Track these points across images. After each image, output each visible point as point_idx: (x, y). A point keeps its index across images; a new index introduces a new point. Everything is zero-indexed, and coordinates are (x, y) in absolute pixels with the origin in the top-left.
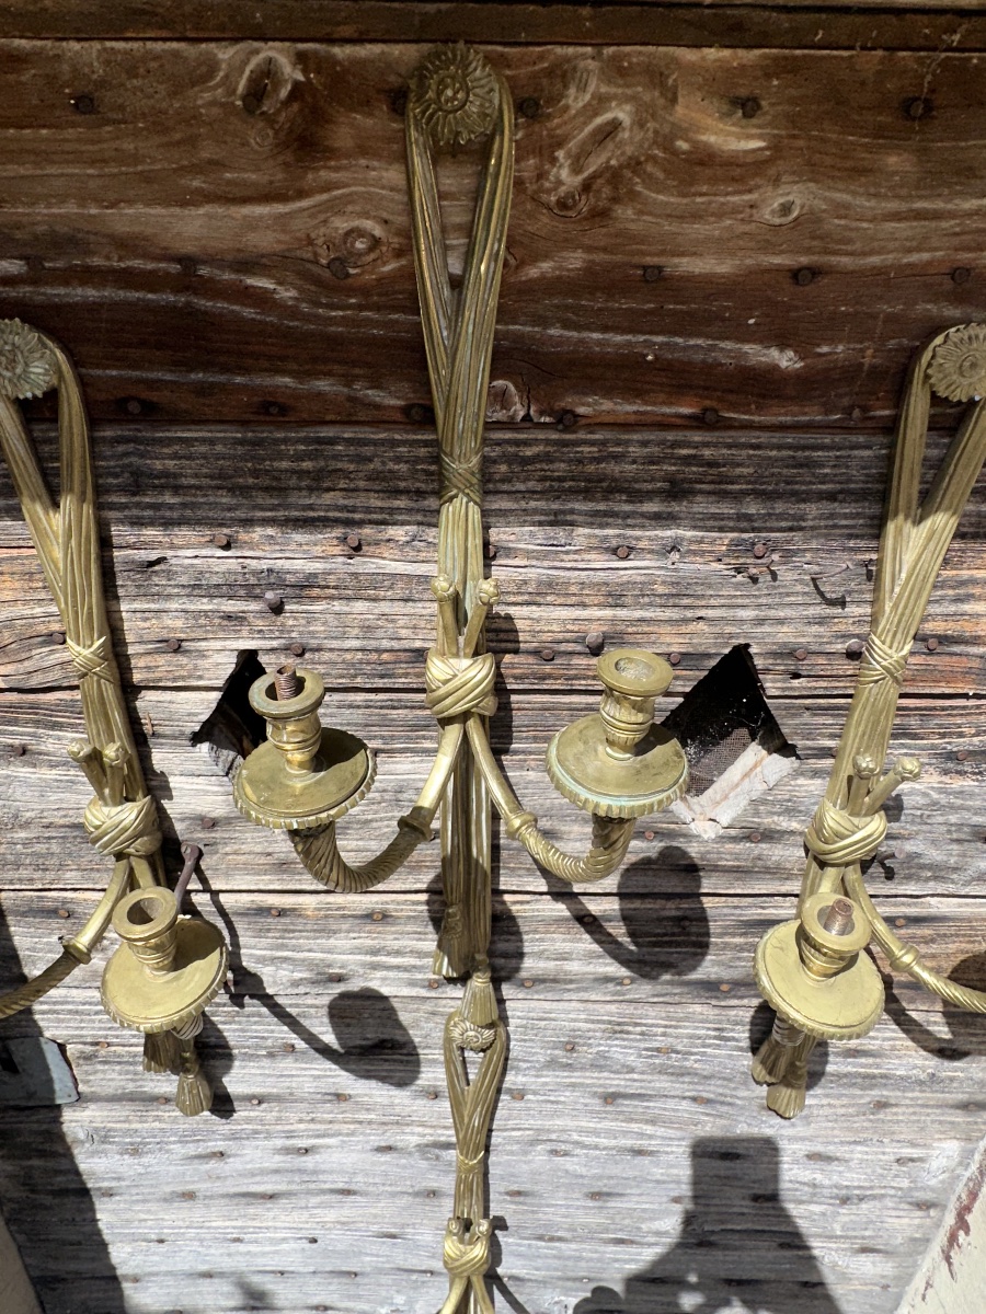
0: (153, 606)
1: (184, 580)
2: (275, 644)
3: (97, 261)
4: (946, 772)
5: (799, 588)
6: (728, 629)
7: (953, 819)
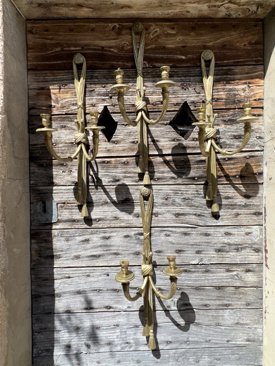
0: (91, 98)
1: (97, 93)
2: (110, 104)
3: (91, 47)
4: (225, 124)
5: (192, 91)
6: (183, 99)
7: (229, 134)
